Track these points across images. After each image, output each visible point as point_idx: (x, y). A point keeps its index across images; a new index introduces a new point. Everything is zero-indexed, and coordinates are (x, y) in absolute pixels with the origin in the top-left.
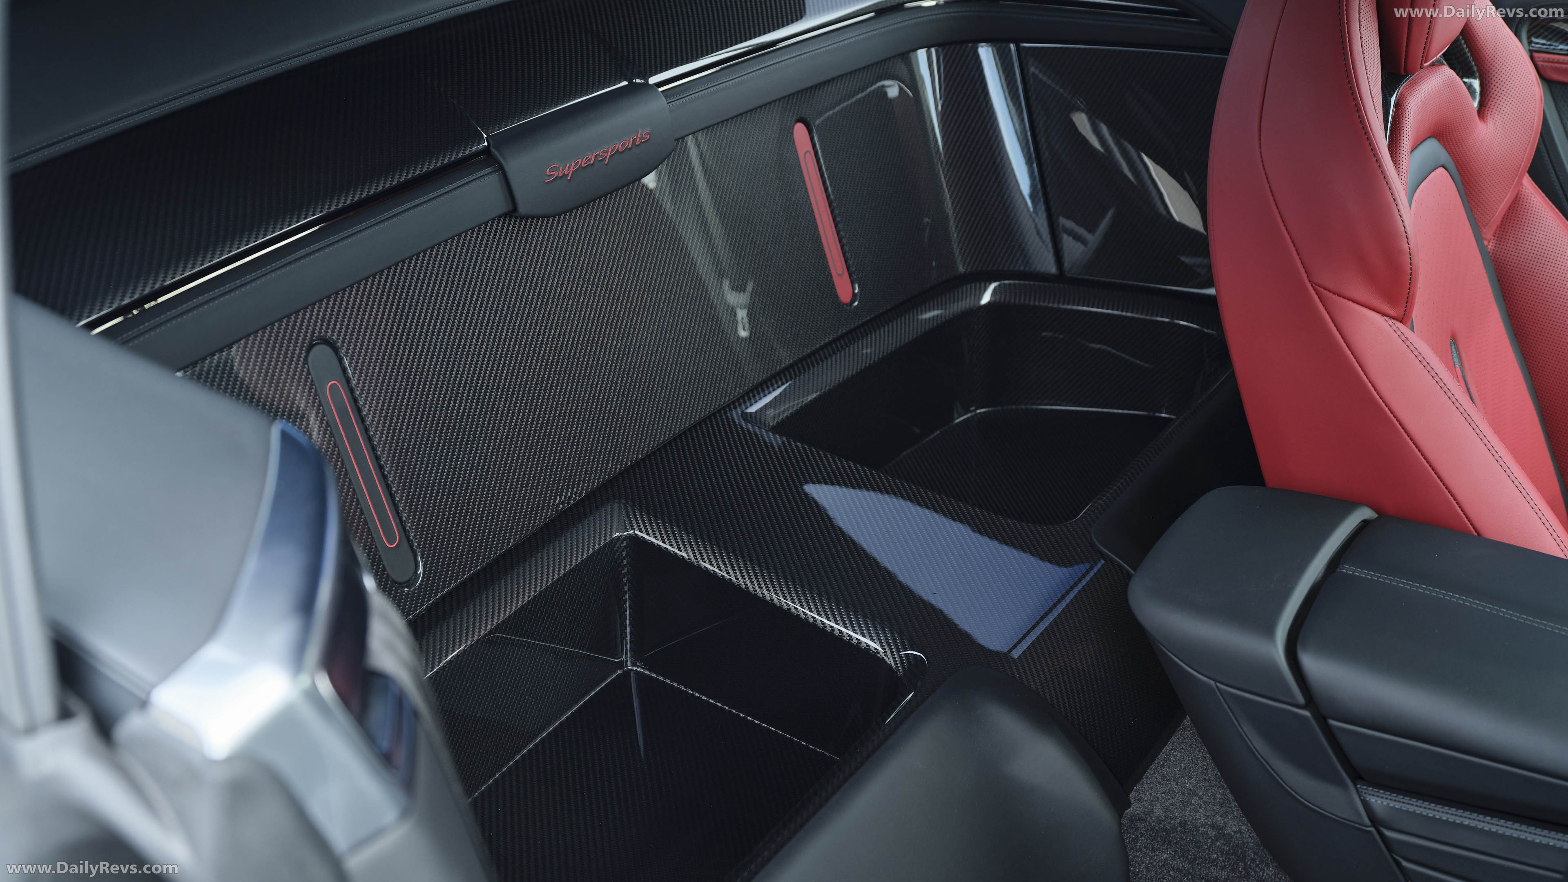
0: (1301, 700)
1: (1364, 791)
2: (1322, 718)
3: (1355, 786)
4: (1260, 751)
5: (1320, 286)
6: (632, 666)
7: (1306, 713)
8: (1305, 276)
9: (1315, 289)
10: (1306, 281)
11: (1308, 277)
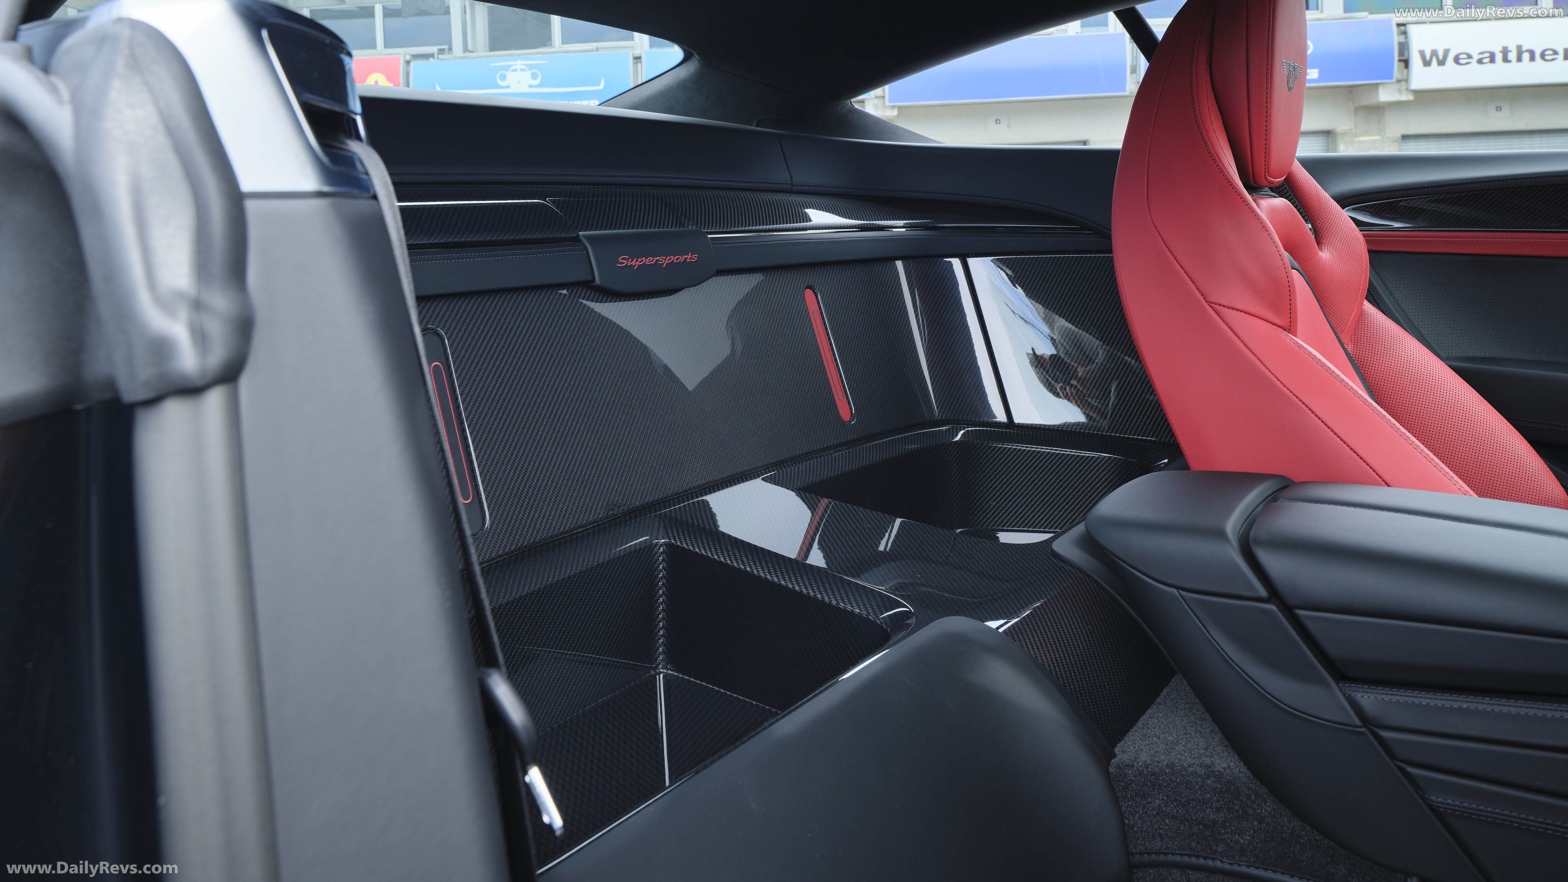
0: (1263, 592)
1: (1347, 689)
2: (1288, 610)
3: (1338, 685)
4: (1233, 658)
5: (1216, 304)
6: (662, 668)
7: (1272, 607)
8: (1201, 298)
9: (1211, 307)
10: (1203, 302)
11: (1204, 299)
